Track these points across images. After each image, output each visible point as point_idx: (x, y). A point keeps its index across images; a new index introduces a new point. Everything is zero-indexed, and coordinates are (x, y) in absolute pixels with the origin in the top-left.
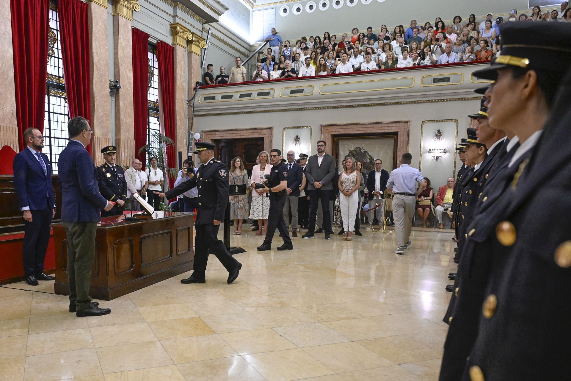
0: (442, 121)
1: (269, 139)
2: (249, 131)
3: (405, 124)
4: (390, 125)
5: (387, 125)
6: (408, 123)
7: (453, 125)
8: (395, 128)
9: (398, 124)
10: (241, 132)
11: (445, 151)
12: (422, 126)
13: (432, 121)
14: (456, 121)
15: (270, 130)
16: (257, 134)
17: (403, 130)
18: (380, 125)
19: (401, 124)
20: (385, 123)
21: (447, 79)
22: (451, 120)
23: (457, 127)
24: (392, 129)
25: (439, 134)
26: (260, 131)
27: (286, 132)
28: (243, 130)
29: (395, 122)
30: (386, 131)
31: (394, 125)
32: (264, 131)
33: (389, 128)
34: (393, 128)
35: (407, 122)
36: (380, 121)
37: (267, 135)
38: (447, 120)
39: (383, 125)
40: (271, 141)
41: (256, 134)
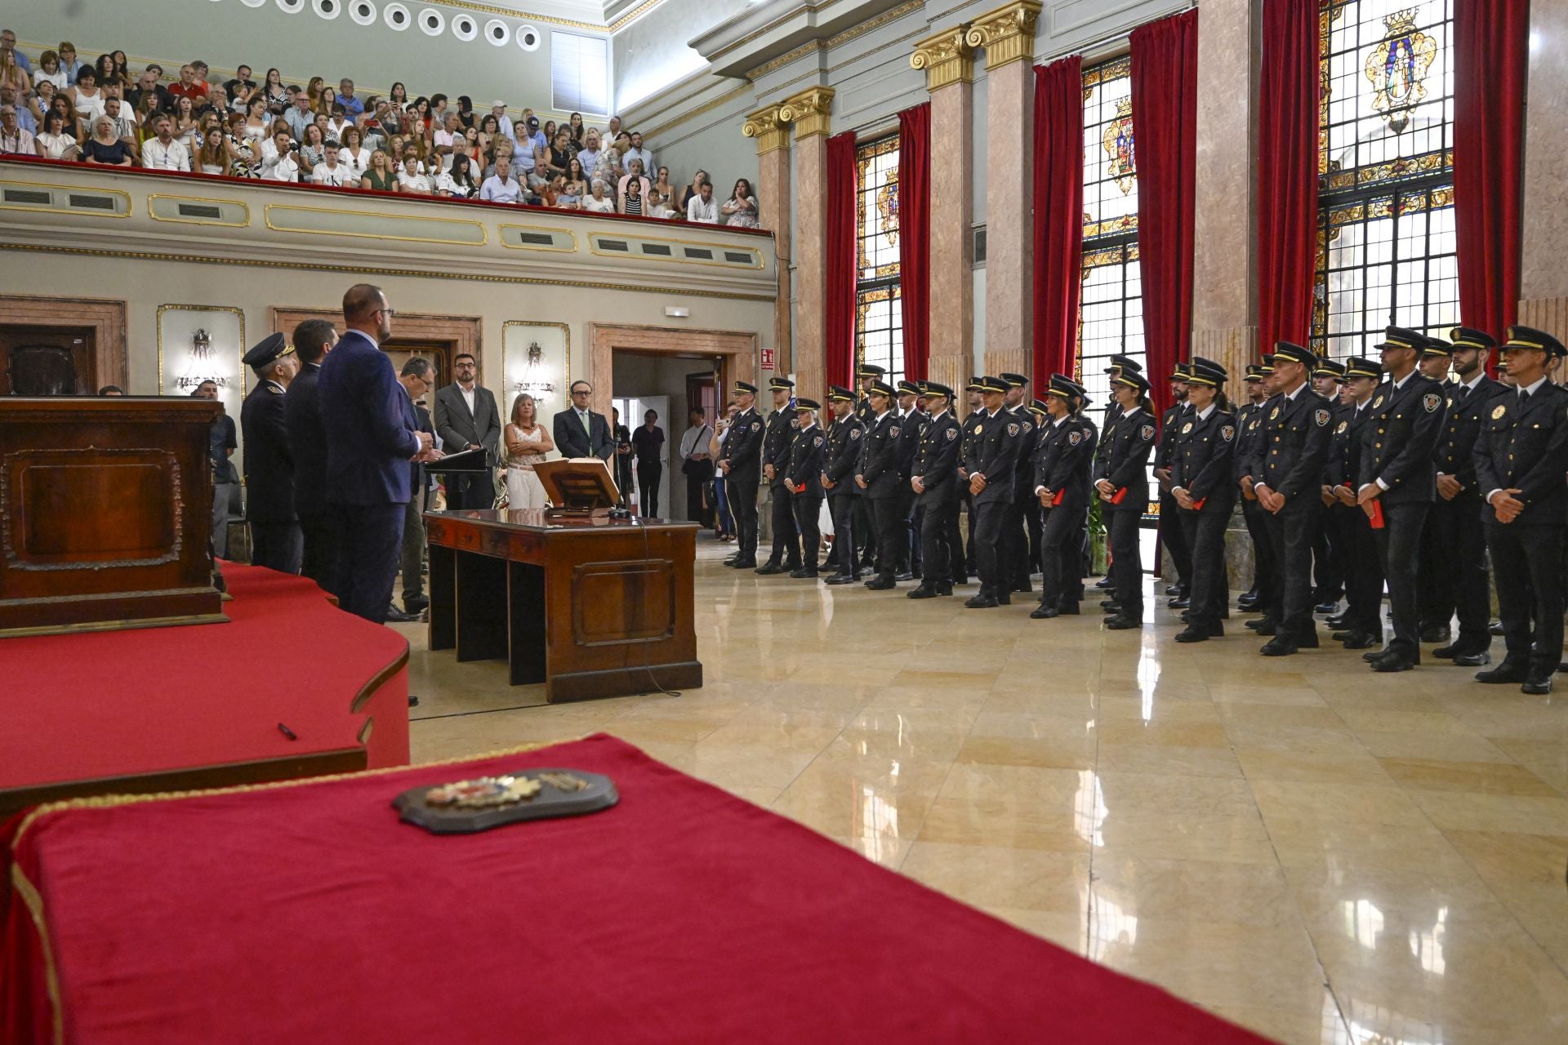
0: (540, 324)
1: (115, 333)
2: (42, 306)
3: (471, 325)
4: (439, 324)
5: (432, 323)
6: (478, 323)
7: (558, 333)
8: (451, 330)
9: (456, 324)
10: (13, 304)
11: (549, 389)
12: (503, 332)
13: (522, 323)
14: (565, 327)
15: (116, 308)
16: (71, 315)
17: (467, 337)
18: (417, 322)
19: (462, 322)
20: (429, 319)
21: (547, 240)
22: (555, 324)
23: (568, 340)
24: (445, 333)
25: (534, 352)
26: (82, 308)
27: (167, 317)
28: (22, 299)
29: (451, 319)
30: (431, 336)
31: (448, 324)
32: (97, 308)
33: (436, 331)
34: (447, 330)
35: (475, 320)
36: (419, 311)
37: (107, 322)
38: (548, 324)
39: (423, 322)
40: (123, 340)
41: (66, 315)
